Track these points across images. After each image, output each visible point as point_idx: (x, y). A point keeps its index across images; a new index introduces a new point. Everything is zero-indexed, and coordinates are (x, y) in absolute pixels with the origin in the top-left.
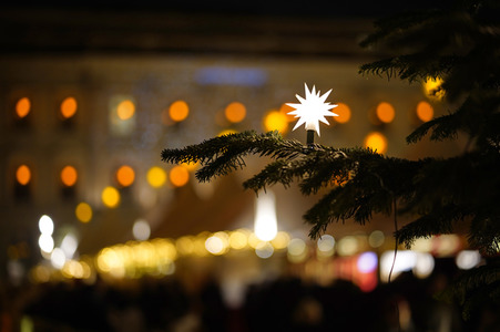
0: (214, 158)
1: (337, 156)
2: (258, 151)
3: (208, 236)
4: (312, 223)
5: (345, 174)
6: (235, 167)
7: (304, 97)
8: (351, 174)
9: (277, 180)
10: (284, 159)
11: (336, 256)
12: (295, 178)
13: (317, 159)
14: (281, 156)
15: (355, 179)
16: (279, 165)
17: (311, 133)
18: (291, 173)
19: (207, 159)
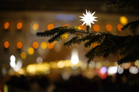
0: (54, 35)
1: (97, 34)
2: (70, 33)
3: (57, 62)
4: (88, 58)
5: (100, 41)
6: (61, 38)
7: (86, 14)
8: (102, 41)
9: (76, 43)
10: (79, 36)
11: (95, 69)
12: (82, 42)
13: (90, 35)
14: (78, 35)
15: (104, 42)
16: (77, 37)
17: (88, 27)
18: (81, 40)
19: (52, 36)
